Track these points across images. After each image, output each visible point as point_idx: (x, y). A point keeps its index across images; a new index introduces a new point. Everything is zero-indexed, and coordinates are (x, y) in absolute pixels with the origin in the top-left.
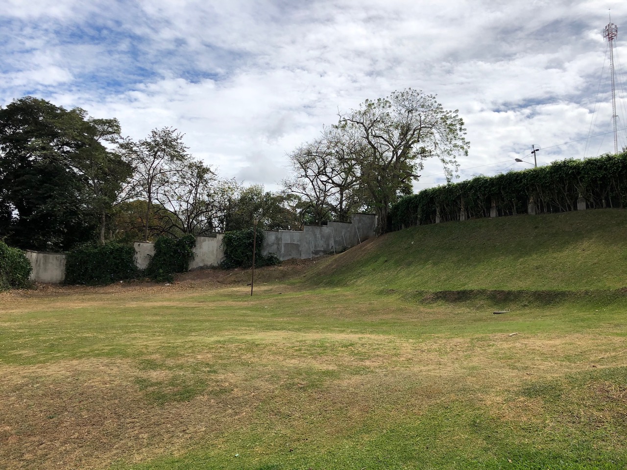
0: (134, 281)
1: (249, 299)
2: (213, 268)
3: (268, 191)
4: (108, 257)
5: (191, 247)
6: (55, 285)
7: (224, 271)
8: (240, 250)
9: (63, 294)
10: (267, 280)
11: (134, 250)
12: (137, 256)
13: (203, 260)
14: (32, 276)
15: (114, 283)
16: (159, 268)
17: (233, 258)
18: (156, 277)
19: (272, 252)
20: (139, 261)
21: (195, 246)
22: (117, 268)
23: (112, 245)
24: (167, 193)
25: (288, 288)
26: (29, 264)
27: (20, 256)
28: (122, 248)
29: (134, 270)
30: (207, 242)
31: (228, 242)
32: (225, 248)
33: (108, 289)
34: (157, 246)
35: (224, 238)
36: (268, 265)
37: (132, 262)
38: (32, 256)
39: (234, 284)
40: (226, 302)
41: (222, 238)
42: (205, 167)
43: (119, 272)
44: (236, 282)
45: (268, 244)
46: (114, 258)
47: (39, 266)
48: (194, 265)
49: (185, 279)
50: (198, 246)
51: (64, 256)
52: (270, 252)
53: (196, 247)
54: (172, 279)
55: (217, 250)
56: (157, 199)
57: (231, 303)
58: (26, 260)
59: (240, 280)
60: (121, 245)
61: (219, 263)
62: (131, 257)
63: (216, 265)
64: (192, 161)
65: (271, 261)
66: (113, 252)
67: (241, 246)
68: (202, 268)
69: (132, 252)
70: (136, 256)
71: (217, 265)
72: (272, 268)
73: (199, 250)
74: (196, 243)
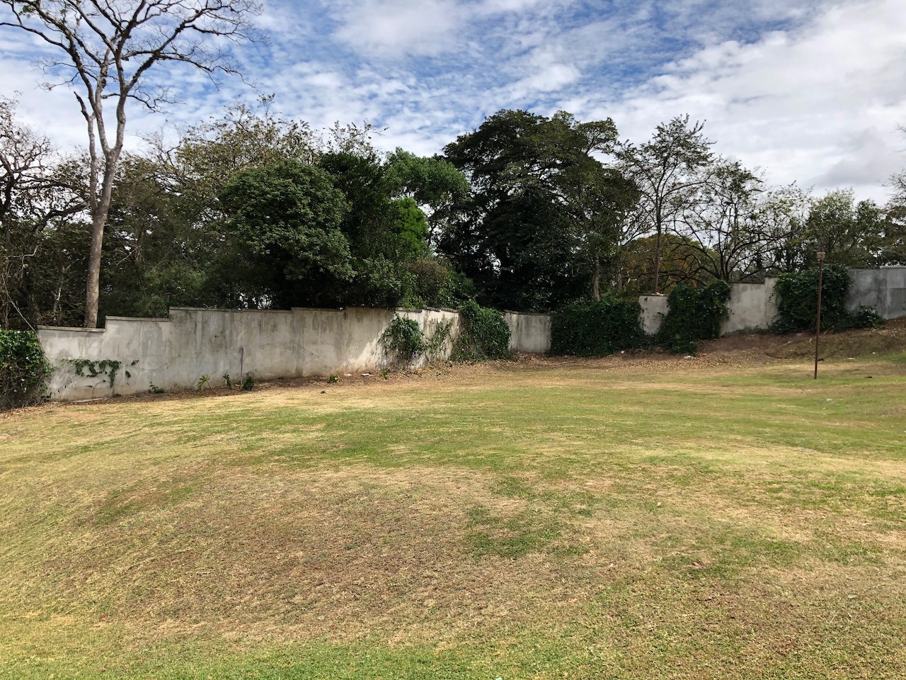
0: (640, 351)
1: (808, 384)
2: (760, 332)
3: (864, 199)
4: (604, 318)
5: (723, 301)
6: (538, 355)
7: (778, 338)
8: (805, 303)
9: (548, 368)
10: (856, 352)
11: (639, 307)
12: (644, 315)
13: (743, 321)
14: (512, 343)
15: (612, 353)
16: (674, 333)
17: (792, 316)
18: (670, 346)
19: (867, 305)
20: (647, 322)
21: (730, 298)
22: (617, 333)
23: (609, 301)
24: (688, 220)
25: (891, 368)
26: (507, 328)
27: (497, 319)
28: (623, 305)
29: (641, 335)
30: (749, 291)
31: (784, 290)
32: (779, 300)
33: (603, 362)
34: (672, 301)
35: (778, 283)
36: (858, 327)
37: (637, 324)
38: (512, 318)
39: (794, 358)
40: (766, 388)
41: (774, 284)
42: (743, 171)
43: (619, 339)
44: (798, 356)
45: (858, 292)
46: (612, 319)
47: (521, 330)
48: (728, 327)
49: (715, 350)
50: (734, 297)
51: (549, 318)
52: (862, 305)
53: (732, 300)
54: (694, 349)
55: (766, 305)
56: (675, 230)
57: (775, 389)
58: (503, 323)
59: (804, 351)
60: (621, 300)
61: (770, 324)
62: (636, 317)
63: (764, 327)
64: (721, 165)
65: (865, 320)
66: (610, 310)
67: (806, 295)
68: (741, 333)
69: (636, 309)
70: (642, 315)
71: (767, 328)
72: (866, 333)
73: (736, 304)
74: (732, 293)
